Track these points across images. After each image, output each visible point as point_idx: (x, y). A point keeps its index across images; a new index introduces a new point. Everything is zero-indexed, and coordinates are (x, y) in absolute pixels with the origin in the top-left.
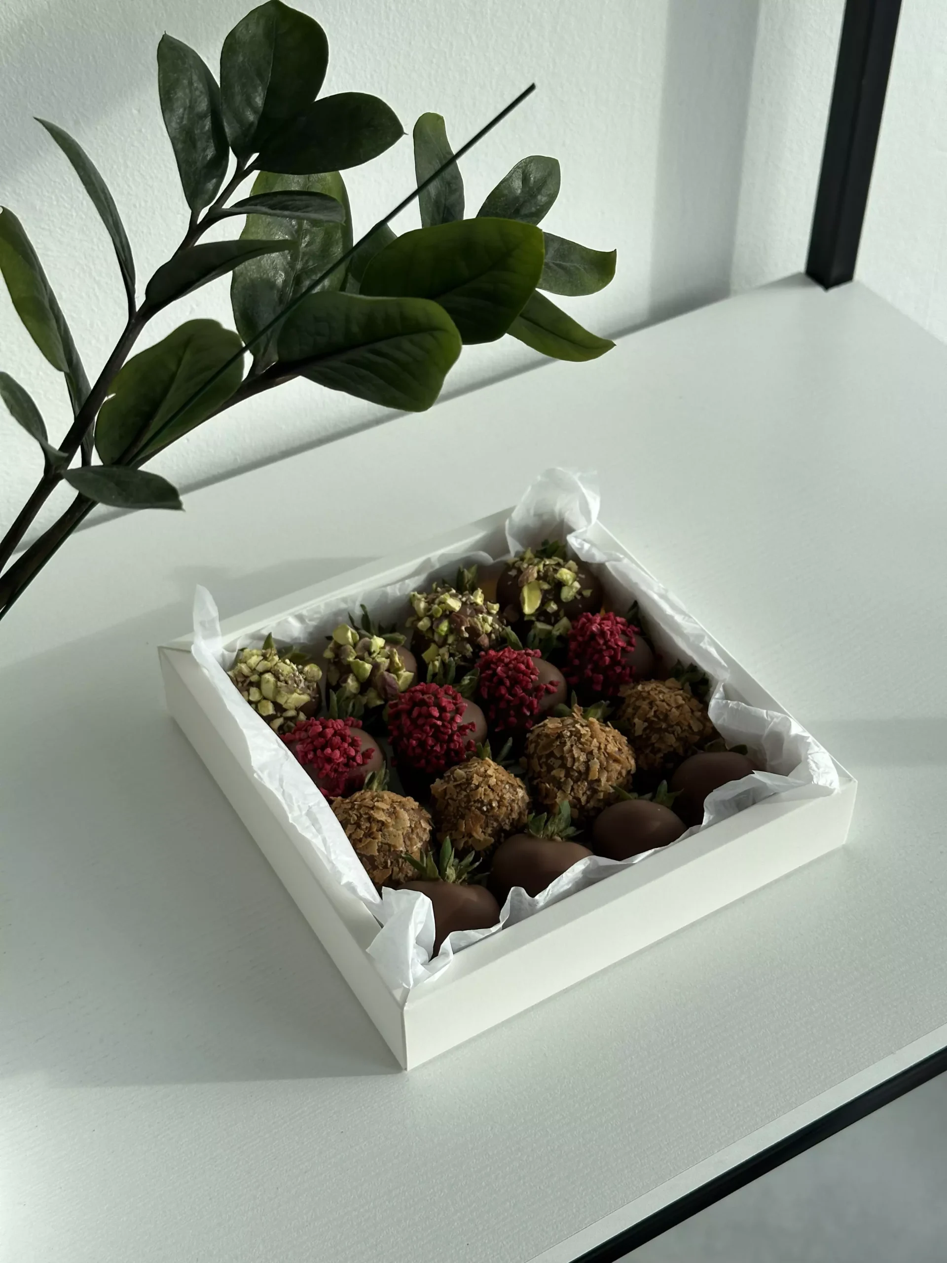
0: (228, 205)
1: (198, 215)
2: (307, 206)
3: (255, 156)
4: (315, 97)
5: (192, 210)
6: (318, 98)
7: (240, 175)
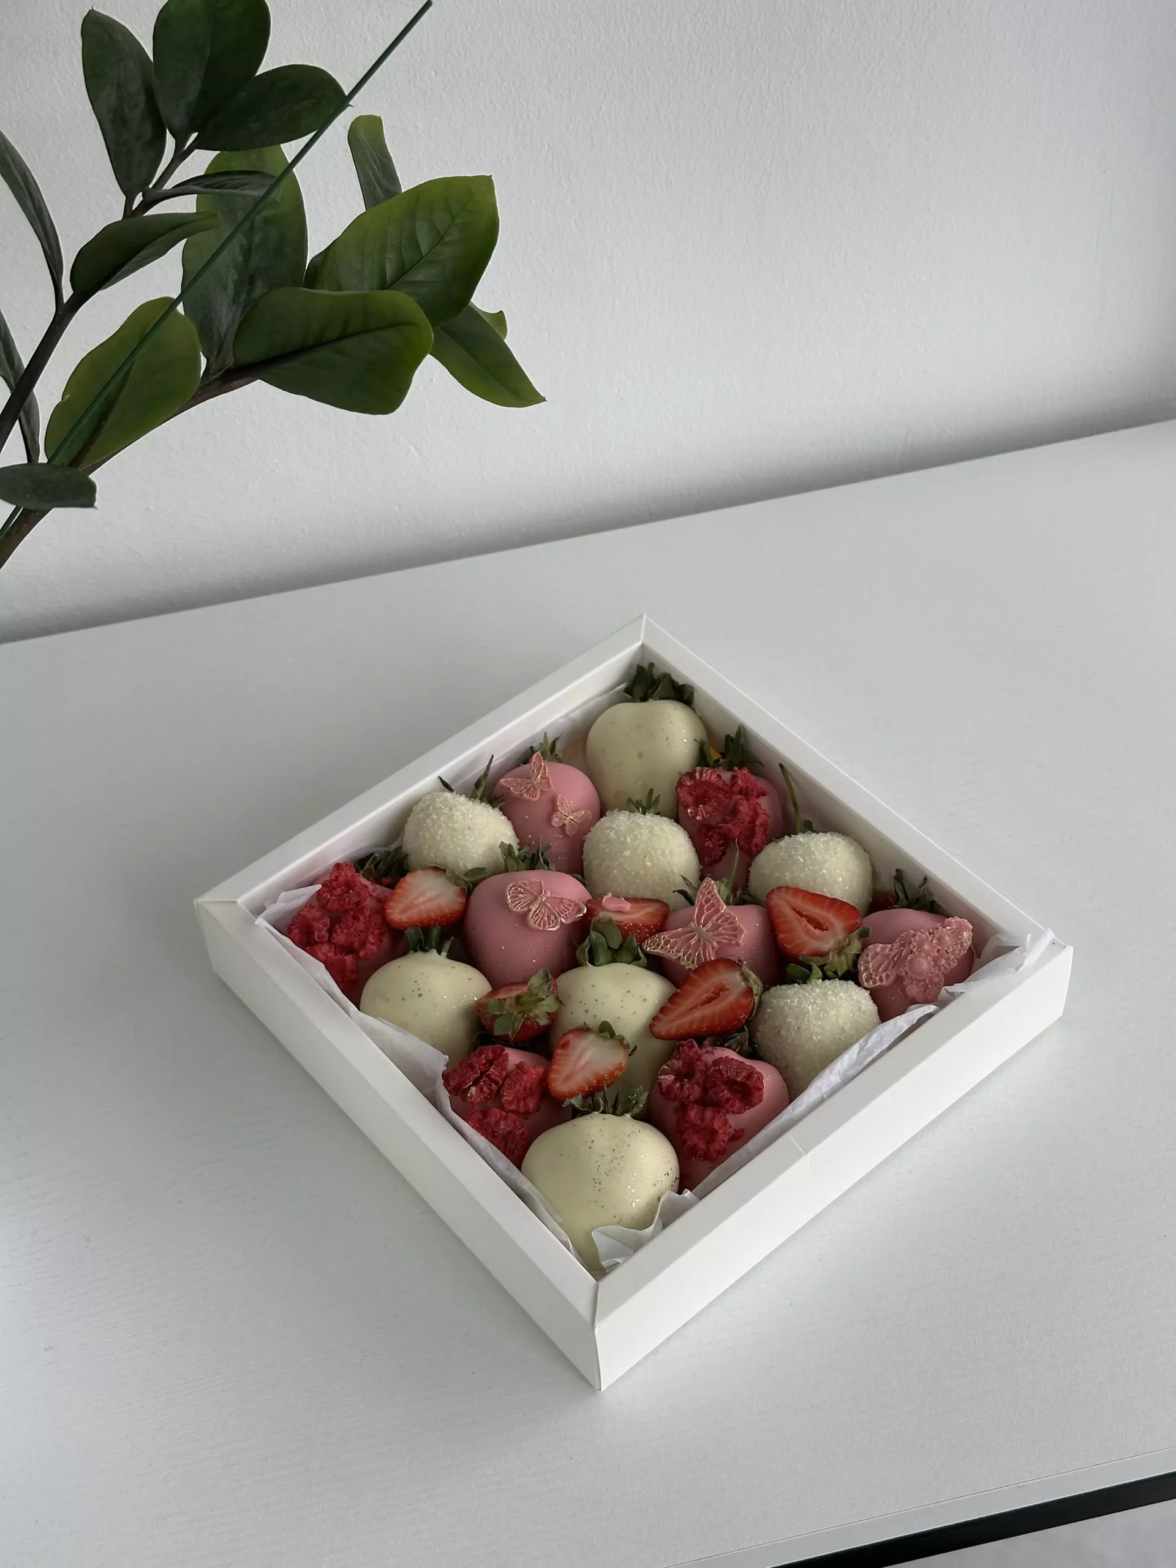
0: (169, 185)
1: (134, 201)
2: (244, 185)
3: (194, 135)
4: (256, 71)
5: (126, 196)
6: (261, 71)
7: (181, 155)
